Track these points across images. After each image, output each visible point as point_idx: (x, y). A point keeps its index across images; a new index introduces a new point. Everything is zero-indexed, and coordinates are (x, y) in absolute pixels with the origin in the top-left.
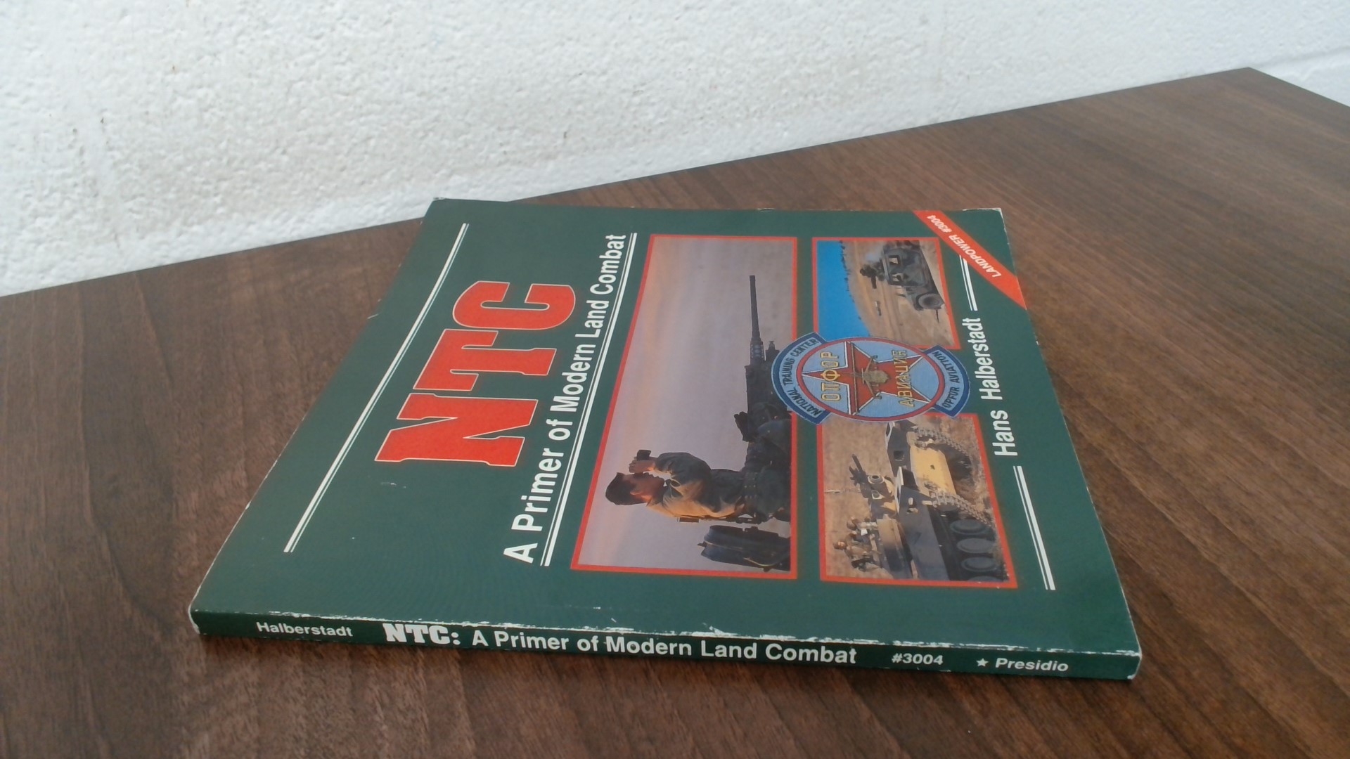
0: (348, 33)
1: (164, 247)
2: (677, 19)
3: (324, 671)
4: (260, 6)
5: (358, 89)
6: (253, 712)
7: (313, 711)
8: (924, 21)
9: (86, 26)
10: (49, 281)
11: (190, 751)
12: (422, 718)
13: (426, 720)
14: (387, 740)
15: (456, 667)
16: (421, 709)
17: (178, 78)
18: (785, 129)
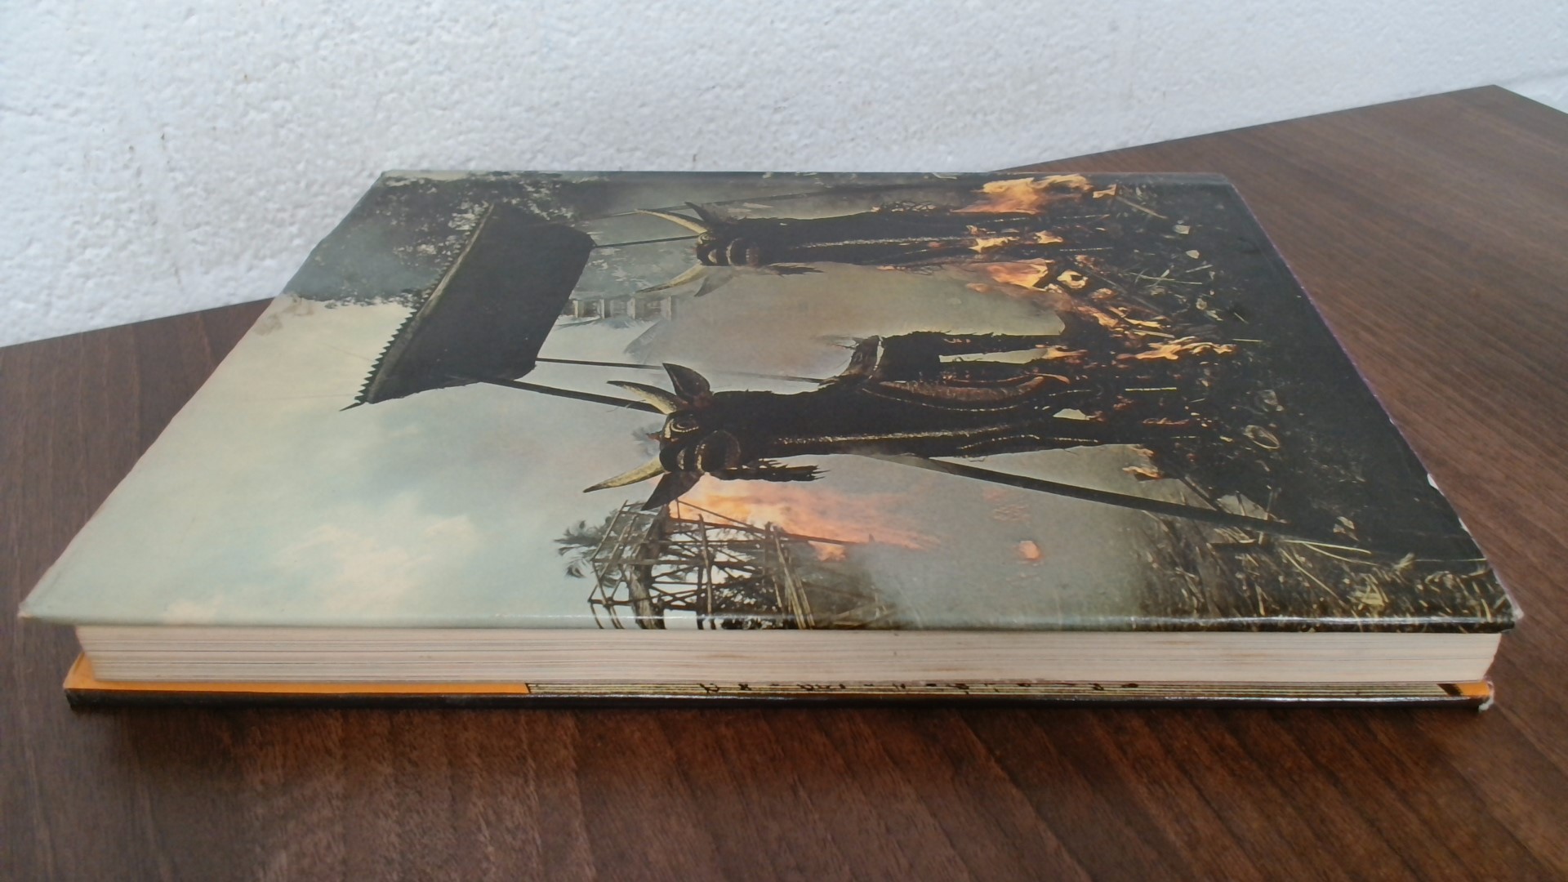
0: (446, 38)
1: (232, 284)
2: (826, 23)
3: (419, 781)
4: (346, 6)
5: (457, 102)
6: (338, 829)
7: (408, 828)
8: (1114, 28)
9: (146, 27)
10: (101, 321)
11: (265, 873)
12: (534, 839)
13: (539, 842)
14: (494, 863)
15: (573, 779)
16: (532, 828)
17: (251, 88)
18: (950, 153)
